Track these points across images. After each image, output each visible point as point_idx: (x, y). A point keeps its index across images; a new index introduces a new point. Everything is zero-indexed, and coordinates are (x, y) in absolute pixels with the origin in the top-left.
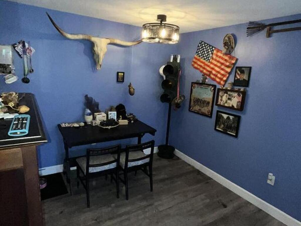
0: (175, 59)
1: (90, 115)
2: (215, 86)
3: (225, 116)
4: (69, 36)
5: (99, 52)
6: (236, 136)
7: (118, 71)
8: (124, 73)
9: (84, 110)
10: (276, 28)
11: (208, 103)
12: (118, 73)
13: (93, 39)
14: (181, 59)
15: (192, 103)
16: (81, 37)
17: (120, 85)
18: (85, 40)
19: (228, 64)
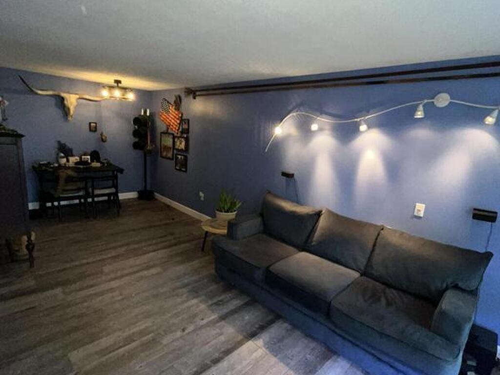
0: (145, 112)
1: (63, 157)
2: (173, 134)
3: (180, 157)
4: (40, 92)
5: (69, 105)
6: (186, 171)
7: (90, 121)
8: (96, 123)
9: (58, 154)
10: (198, 93)
11: (170, 148)
12: (90, 123)
13: (63, 95)
14: (150, 113)
15: (162, 150)
16: (50, 93)
17: (92, 134)
18: (56, 95)
19: (177, 117)
